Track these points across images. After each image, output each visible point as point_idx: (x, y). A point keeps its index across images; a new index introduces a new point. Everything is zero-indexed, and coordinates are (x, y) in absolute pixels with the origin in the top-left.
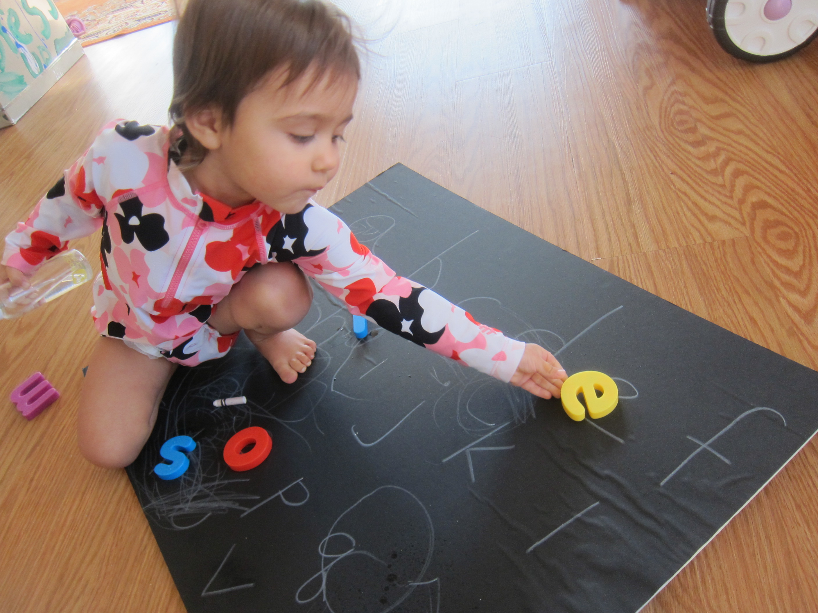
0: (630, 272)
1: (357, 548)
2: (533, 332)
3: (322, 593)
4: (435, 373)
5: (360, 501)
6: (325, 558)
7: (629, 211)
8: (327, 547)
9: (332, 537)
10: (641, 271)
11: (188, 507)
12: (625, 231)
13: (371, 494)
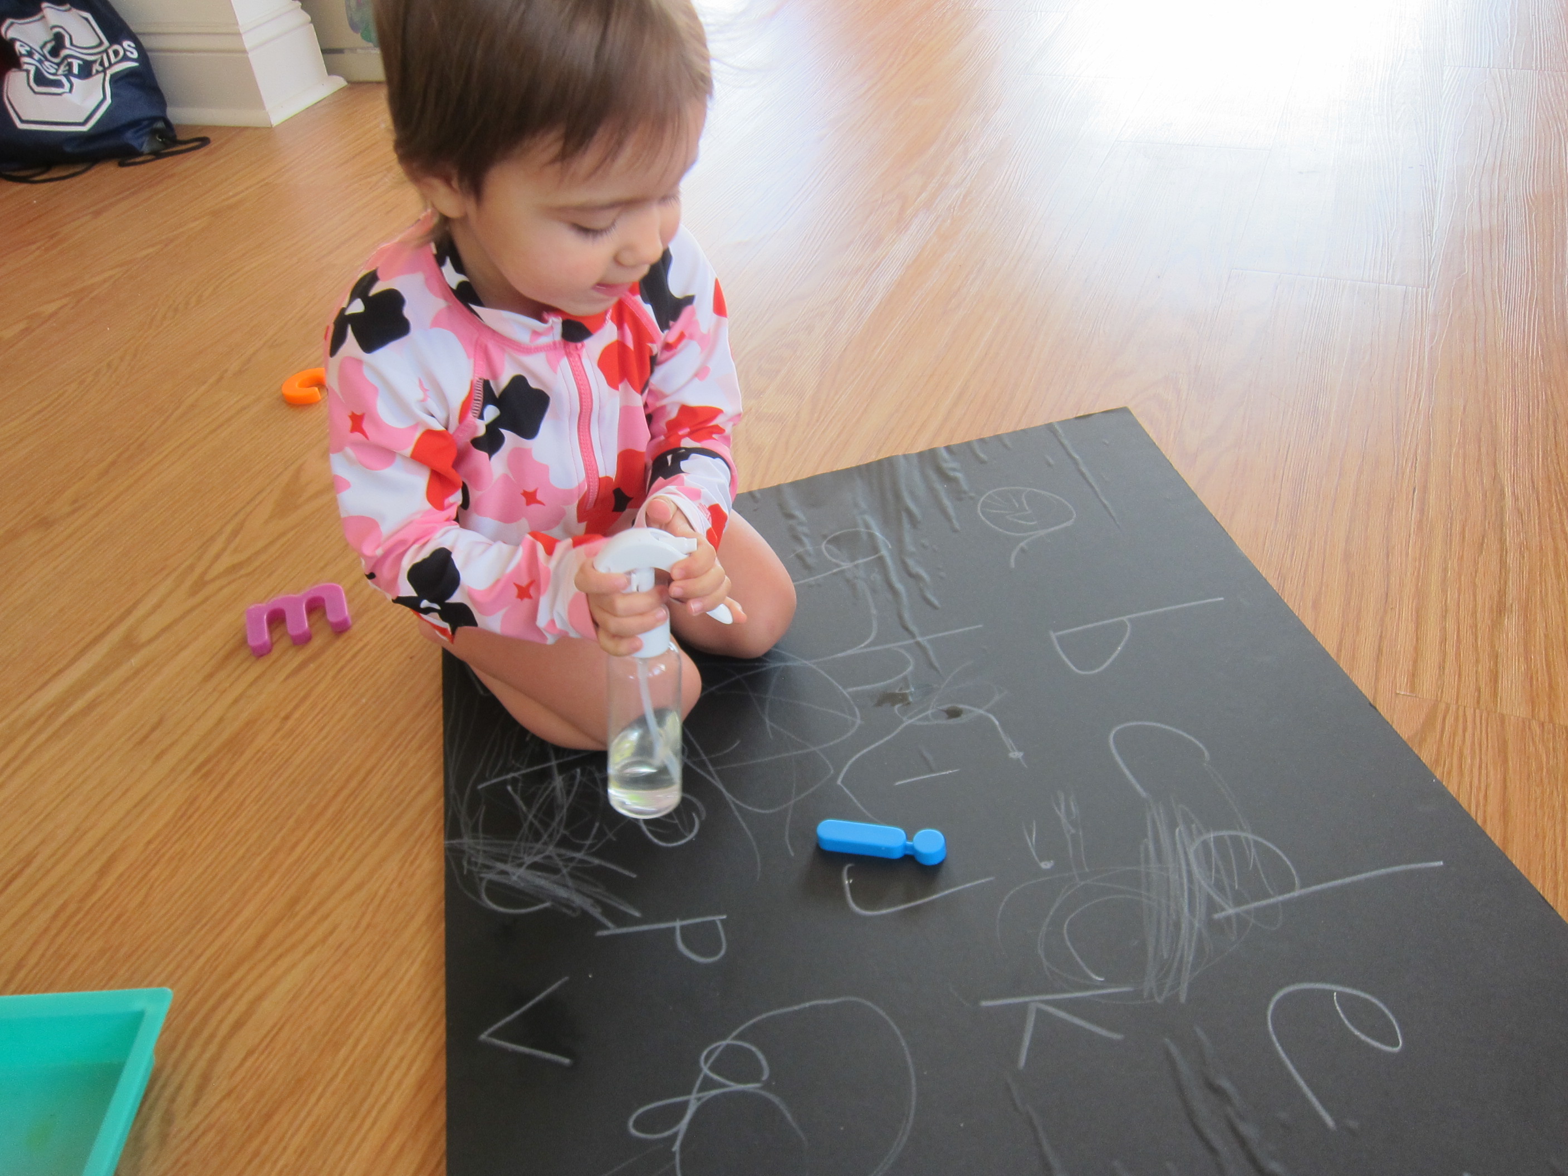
0: (1464, 741)
1: (767, 1086)
2: (1247, 839)
3: (675, 1135)
4: (1034, 836)
5: (807, 1005)
6: (706, 1077)
7: (1496, 624)
8: (717, 1060)
9: (733, 1045)
10: (1485, 746)
11: (519, 876)
12: (1477, 661)
13: (830, 1002)
